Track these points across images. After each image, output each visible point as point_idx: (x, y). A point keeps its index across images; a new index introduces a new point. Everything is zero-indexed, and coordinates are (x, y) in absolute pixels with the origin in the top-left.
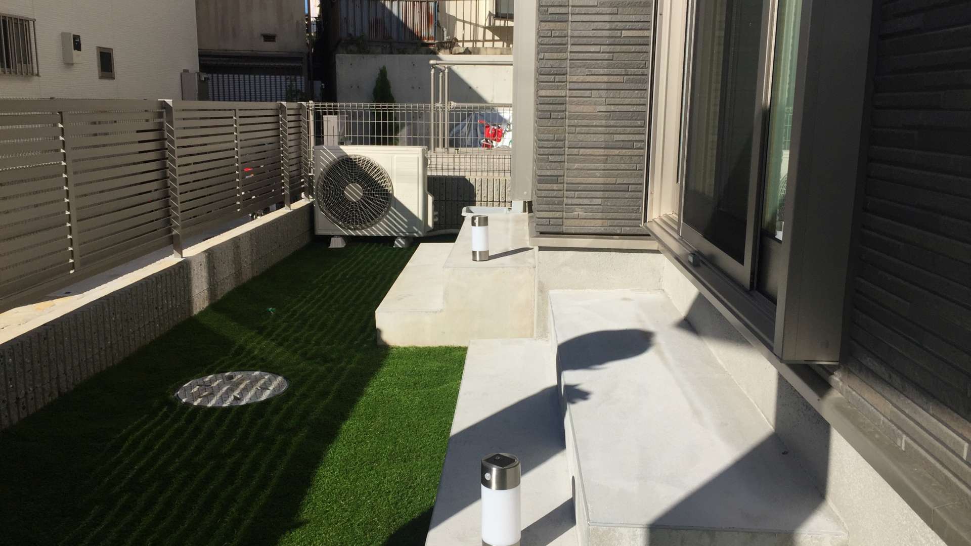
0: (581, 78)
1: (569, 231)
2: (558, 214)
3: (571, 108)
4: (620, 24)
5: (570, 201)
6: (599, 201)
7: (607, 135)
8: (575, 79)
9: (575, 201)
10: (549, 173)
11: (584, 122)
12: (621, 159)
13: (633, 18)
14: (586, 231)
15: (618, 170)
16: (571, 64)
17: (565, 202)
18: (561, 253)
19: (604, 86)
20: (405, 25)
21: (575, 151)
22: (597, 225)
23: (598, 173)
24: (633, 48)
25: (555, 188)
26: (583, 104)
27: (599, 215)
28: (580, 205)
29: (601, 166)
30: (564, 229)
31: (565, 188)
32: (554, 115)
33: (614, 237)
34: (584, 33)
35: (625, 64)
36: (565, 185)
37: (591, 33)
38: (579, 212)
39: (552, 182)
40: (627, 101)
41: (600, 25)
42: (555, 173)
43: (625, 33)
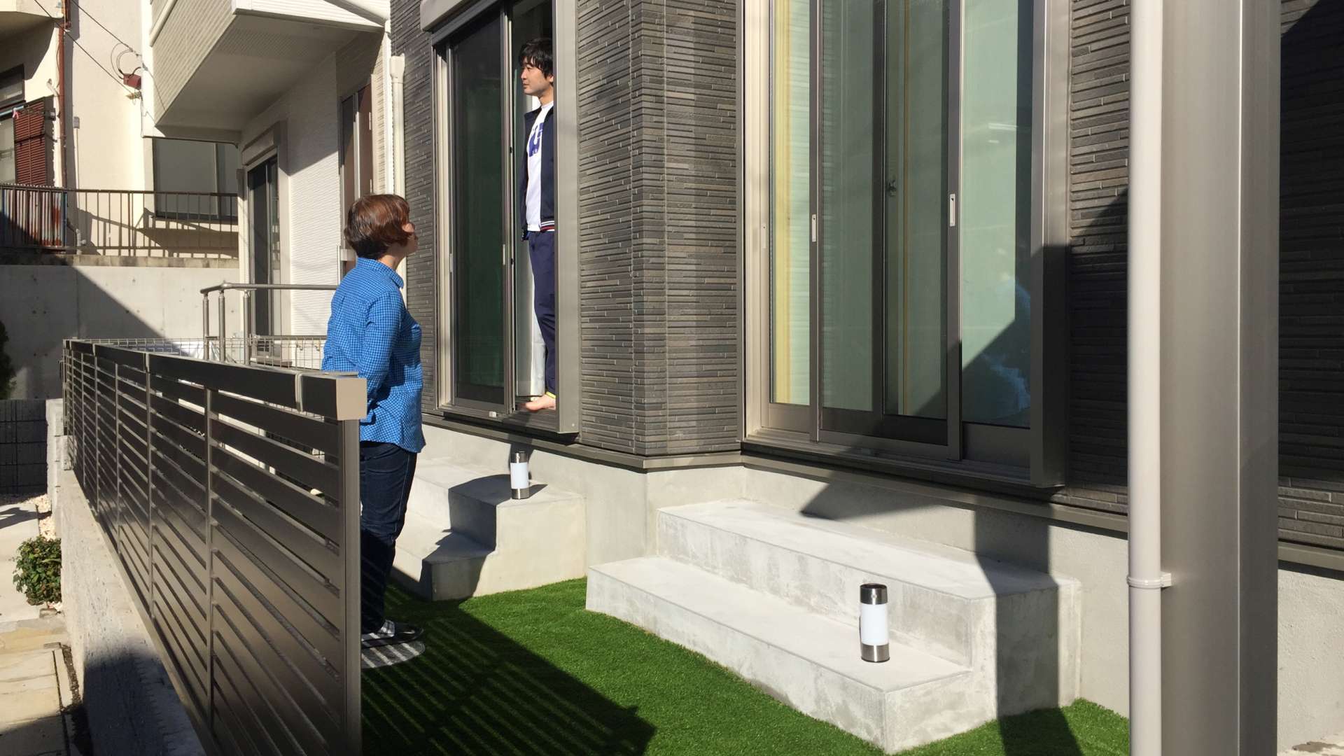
0: (677, 318)
1: (672, 452)
2: (662, 438)
3: (670, 344)
4: (703, 273)
5: (672, 425)
6: (694, 423)
7: (698, 366)
8: (672, 318)
9: (677, 424)
10: (655, 401)
11: (680, 355)
12: (709, 385)
13: (713, 268)
14: (685, 451)
15: (707, 395)
16: (668, 305)
17: (668, 426)
18: (666, 473)
19: (694, 324)
20: (13, 224)
21: (674, 380)
22: (693, 445)
23: (693, 398)
24: (714, 293)
25: (661, 414)
26: (679, 339)
27: (695, 436)
28: (680, 427)
29: (695, 392)
30: (669, 451)
31: (668, 414)
32: (656, 350)
33: (706, 454)
34: (677, 280)
35: (708, 306)
36: (668, 411)
37: (683, 280)
38: (679, 434)
39: (656, 409)
40: (712, 336)
41: (689, 273)
42: (660, 400)
43: (707, 280)
